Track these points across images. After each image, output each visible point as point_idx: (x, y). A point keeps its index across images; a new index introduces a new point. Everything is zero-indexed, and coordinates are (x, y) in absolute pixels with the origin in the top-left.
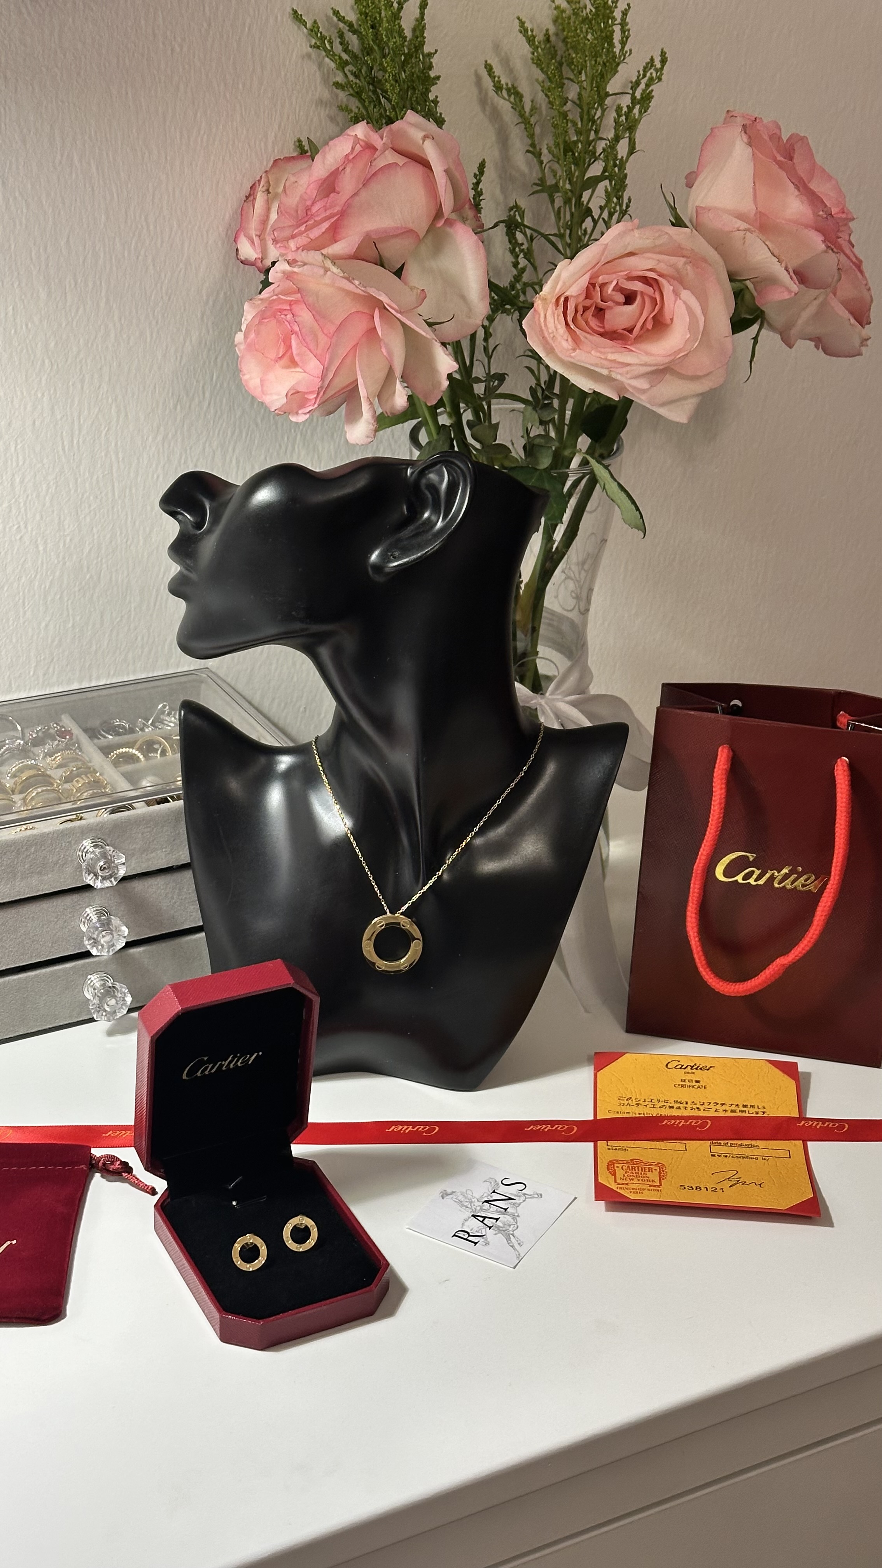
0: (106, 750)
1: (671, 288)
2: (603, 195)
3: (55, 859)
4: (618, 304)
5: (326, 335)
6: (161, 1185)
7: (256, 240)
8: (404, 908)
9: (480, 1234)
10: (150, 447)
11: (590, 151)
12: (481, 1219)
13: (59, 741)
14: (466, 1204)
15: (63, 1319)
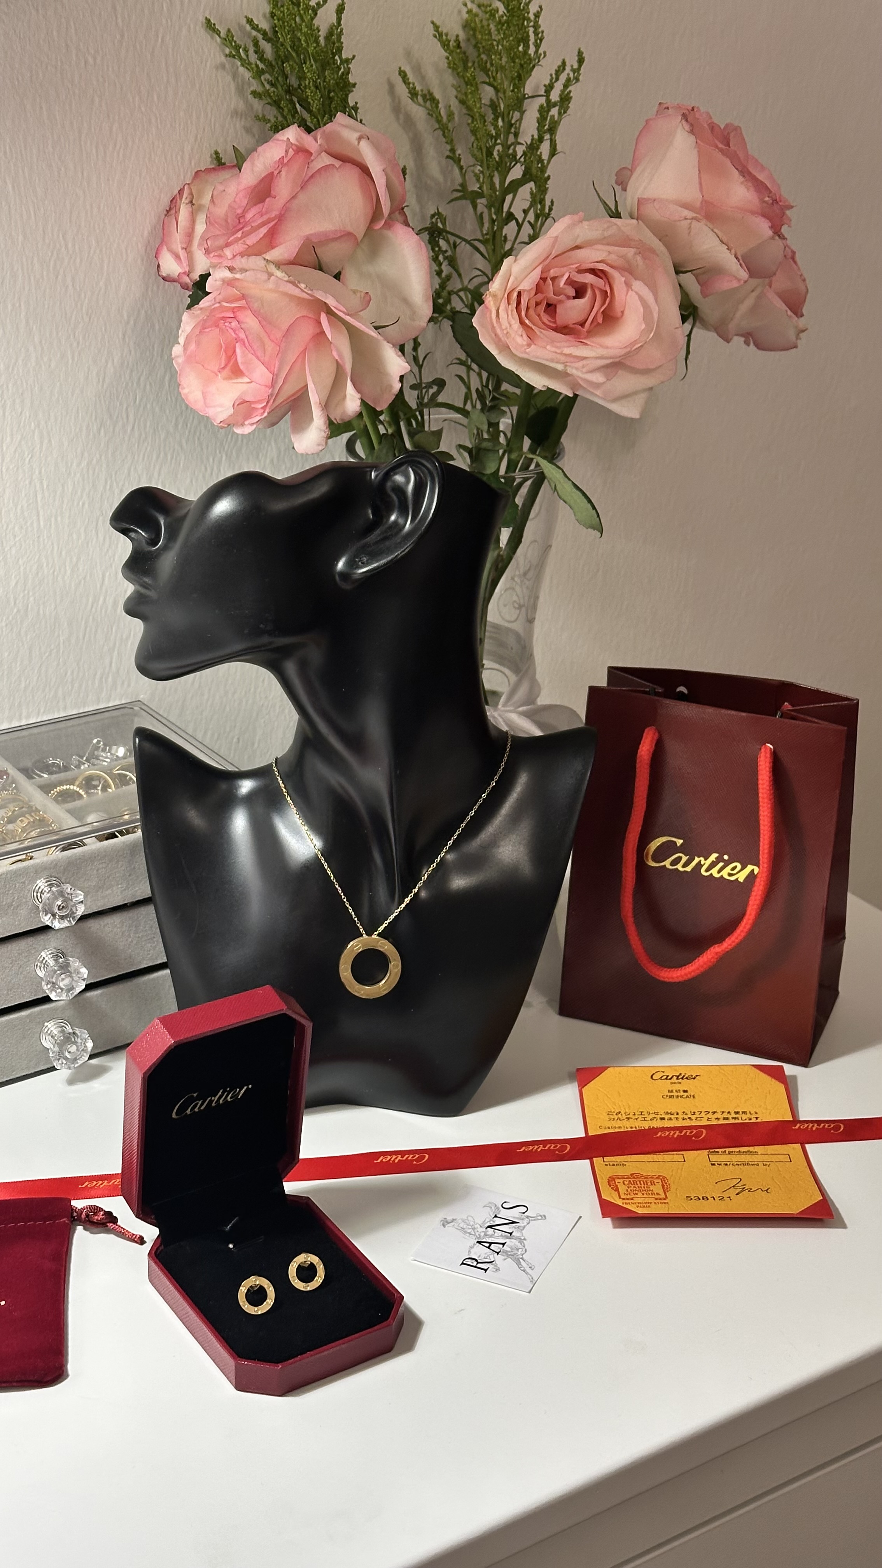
0: (46, 788)
1: (623, 279)
2: (528, 197)
3: (9, 901)
4: (568, 298)
5: (273, 341)
6: (151, 1233)
7: (181, 253)
8: (381, 928)
9: (489, 1261)
10: (75, 474)
11: (512, 154)
12: (487, 1245)
14: (469, 1231)
15: (66, 1379)
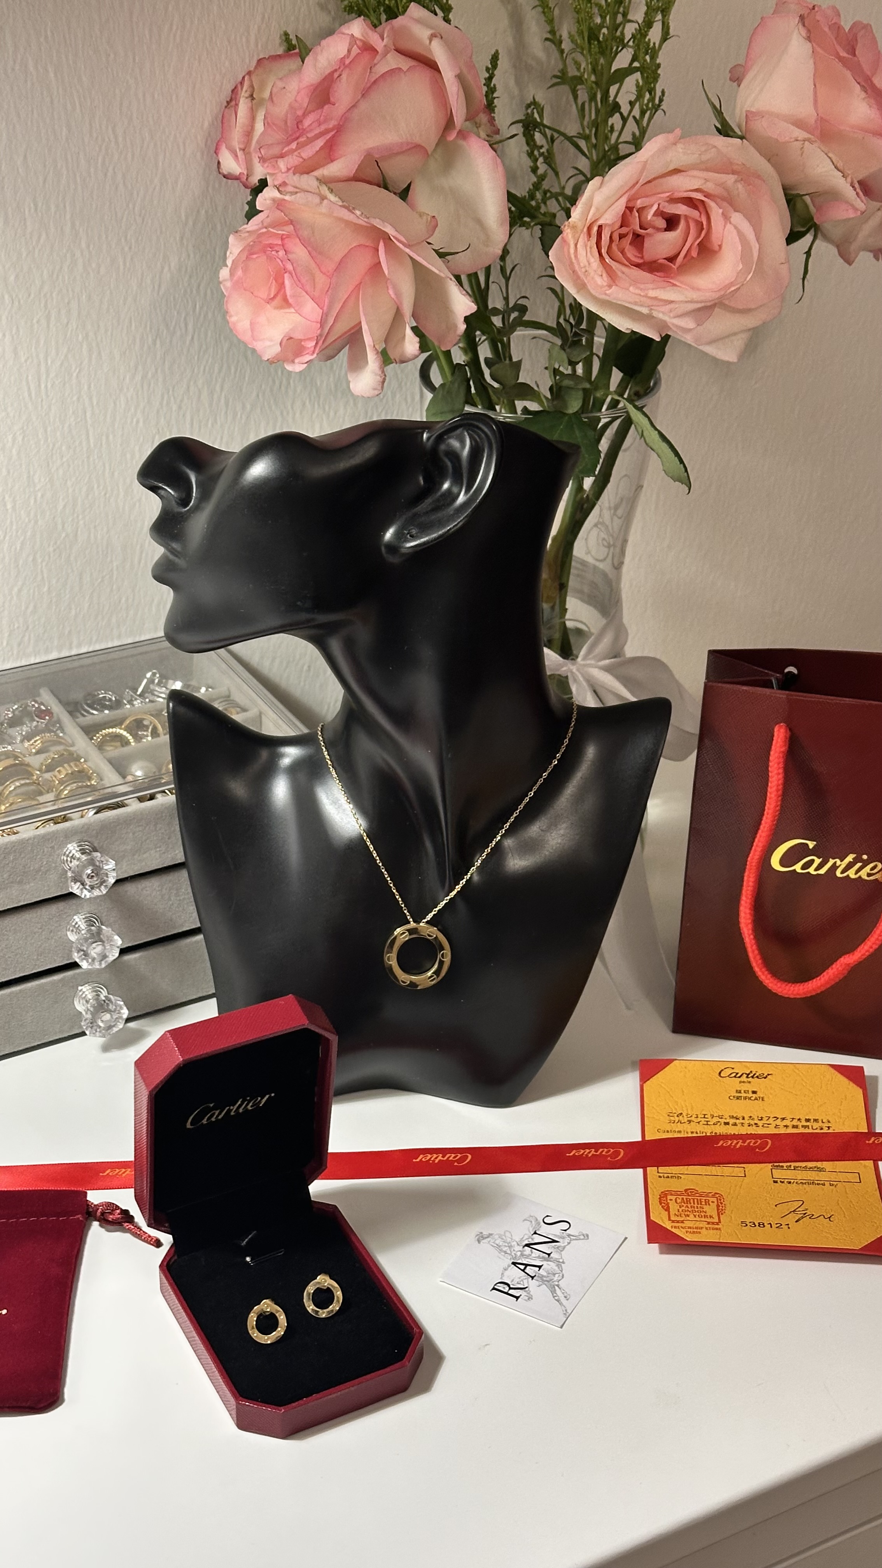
0: (90, 731)
1: (721, 211)
2: (634, 89)
3: (37, 866)
4: (658, 230)
5: (324, 274)
6: (167, 1239)
7: (240, 153)
8: (429, 917)
9: (522, 1287)
10: (128, 388)
11: (618, 37)
12: (522, 1267)
13: (38, 722)
14: (504, 1249)
15: (61, 1405)
